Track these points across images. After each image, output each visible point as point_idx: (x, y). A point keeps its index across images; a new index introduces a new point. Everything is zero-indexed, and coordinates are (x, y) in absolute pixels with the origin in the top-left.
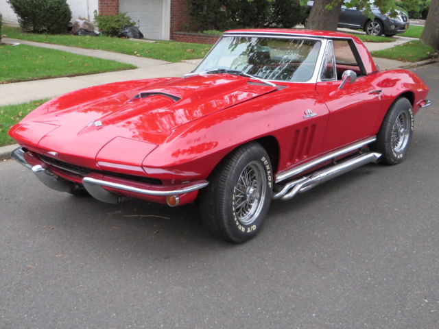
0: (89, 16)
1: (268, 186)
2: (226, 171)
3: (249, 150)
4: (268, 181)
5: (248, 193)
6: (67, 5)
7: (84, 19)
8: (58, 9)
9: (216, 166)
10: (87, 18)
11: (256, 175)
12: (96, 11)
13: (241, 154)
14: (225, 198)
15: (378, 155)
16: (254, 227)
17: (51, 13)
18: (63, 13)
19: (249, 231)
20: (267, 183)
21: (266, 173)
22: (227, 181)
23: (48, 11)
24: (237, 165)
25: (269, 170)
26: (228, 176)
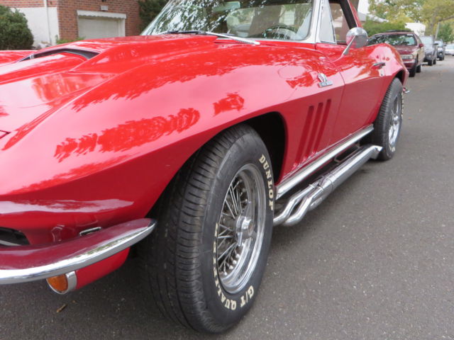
0: (51, 41)
1: (268, 207)
2: (196, 192)
3: (239, 141)
4: (268, 199)
5: (240, 230)
6: (29, 30)
7: (47, 43)
8: (20, 32)
9: (173, 180)
10: (49, 42)
11: (247, 189)
12: (57, 36)
13: (226, 150)
14: (195, 254)
15: (380, 148)
16: (251, 292)
17: (13, 36)
18: (25, 36)
19: (243, 304)
20: (268, 203)
21: (266, 184)
22: (199, 214)
23: (10, 34)
24: (218, 175)
25: (270, 179)
26: (202, 202)
